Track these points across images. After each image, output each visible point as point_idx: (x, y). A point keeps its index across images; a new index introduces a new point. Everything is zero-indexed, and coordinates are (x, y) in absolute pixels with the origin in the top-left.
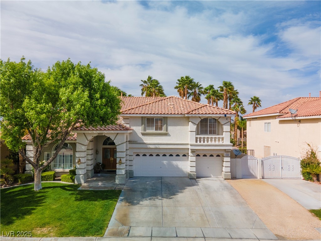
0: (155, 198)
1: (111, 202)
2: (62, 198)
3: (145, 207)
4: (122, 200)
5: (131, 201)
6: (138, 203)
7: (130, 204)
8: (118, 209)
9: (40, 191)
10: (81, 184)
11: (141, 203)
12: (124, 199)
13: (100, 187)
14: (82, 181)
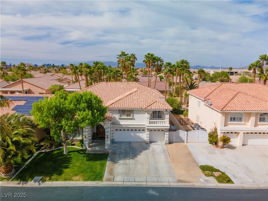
0: (126, 159)
1: (104, 161)
2: (80, 159)
3: (121, 165)
4: (109, 160)
5: (114, 161)
6: (118, 162)
7: (114, 163)
8: (108, 166)
9: (68, 154)
10: (87, 149)
11: (119, 162)
12: (110, 159)
13: (97, 151)
14: (87, 147)
